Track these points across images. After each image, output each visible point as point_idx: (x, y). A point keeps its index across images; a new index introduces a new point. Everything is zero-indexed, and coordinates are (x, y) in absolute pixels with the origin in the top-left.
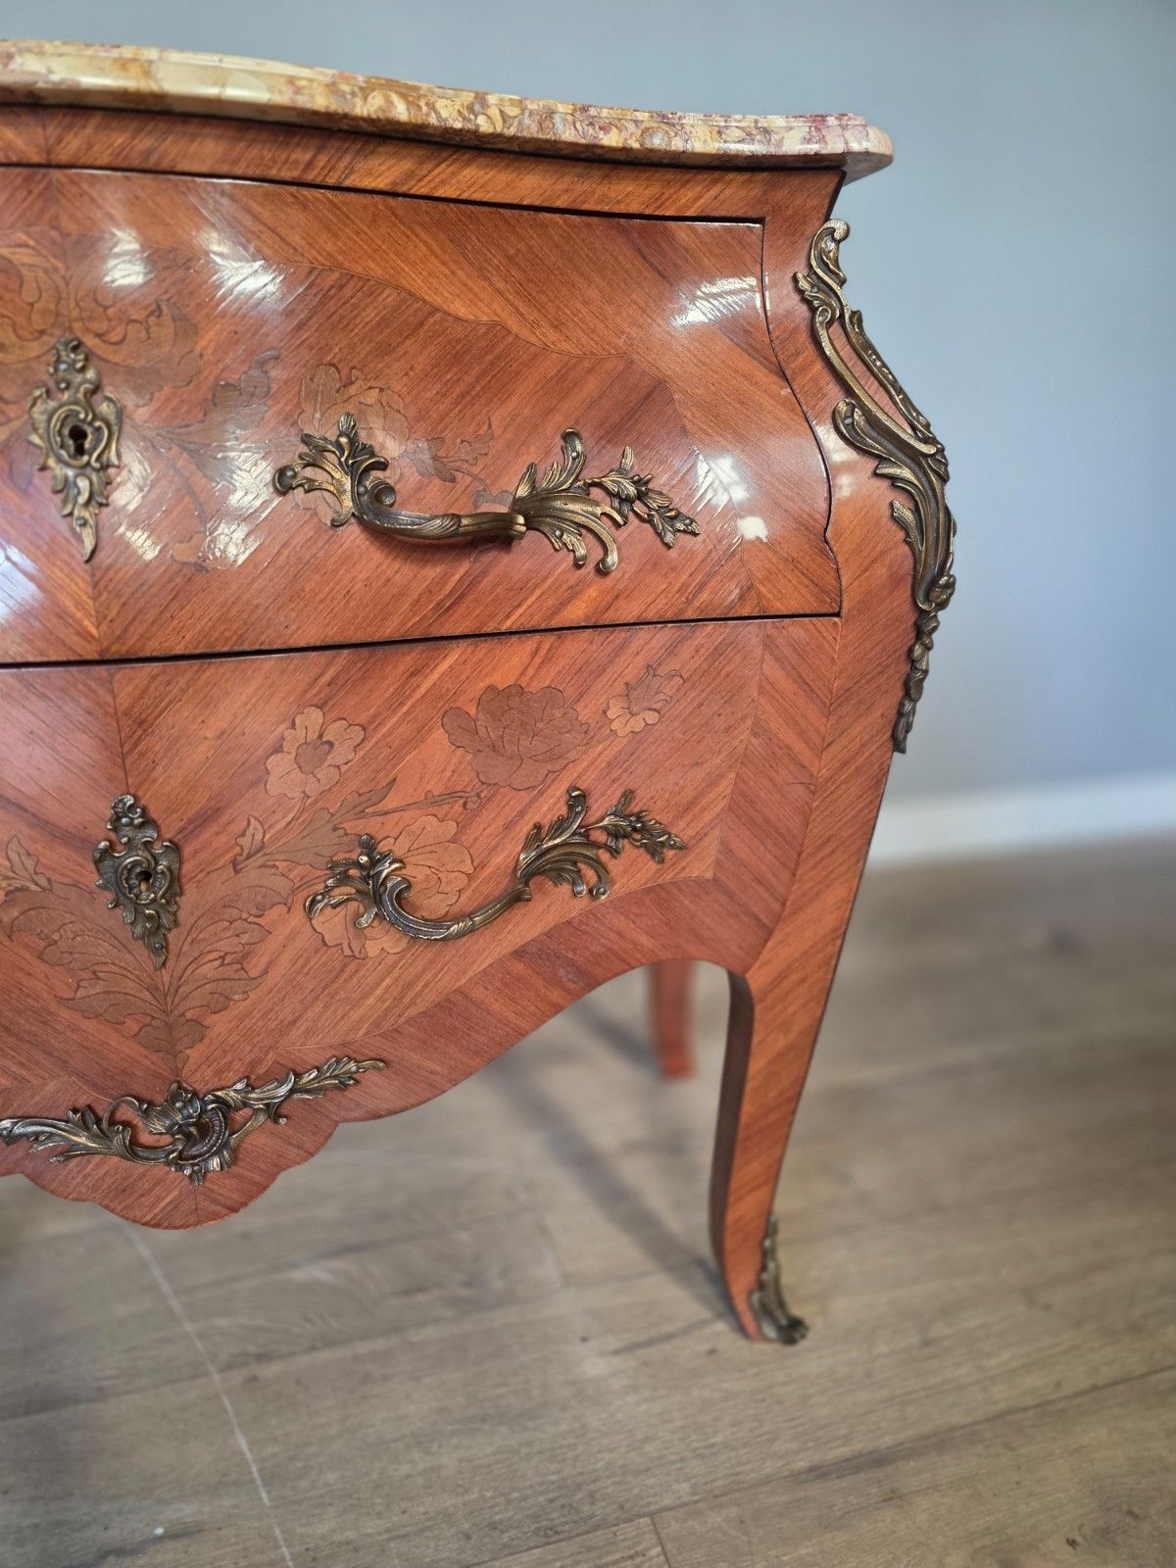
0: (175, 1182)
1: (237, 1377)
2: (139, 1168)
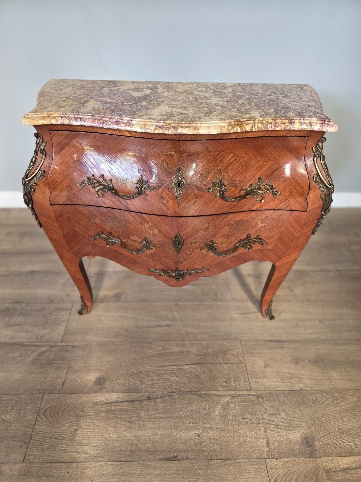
0: (174, 281)
1: (175, 303)
2: (170, 278)
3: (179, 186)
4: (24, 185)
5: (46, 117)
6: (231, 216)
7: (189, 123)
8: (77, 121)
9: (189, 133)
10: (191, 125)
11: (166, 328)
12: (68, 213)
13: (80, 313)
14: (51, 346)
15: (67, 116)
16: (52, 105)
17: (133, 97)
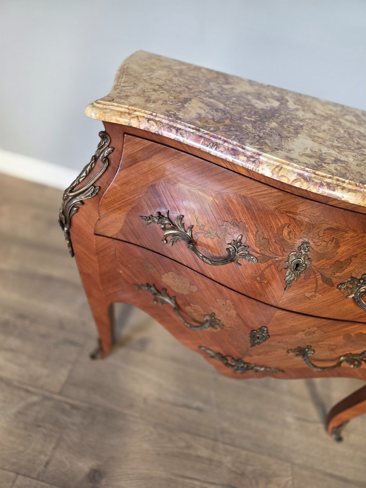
0: (229, 370)
2: (225, 365)
3: (296, 269)
4: (65, 200)
5: (126, 112)
6: (355, 326)
7: (356, 185)
8: (171, 131)
9: (351, 201)
10: (358, 189)
11: (195, 413)
12: (115, 250)
13: (93, 357)
14: (45, 398)
15: (157, 119)
16: (138, 95)
17: (255, 107)
